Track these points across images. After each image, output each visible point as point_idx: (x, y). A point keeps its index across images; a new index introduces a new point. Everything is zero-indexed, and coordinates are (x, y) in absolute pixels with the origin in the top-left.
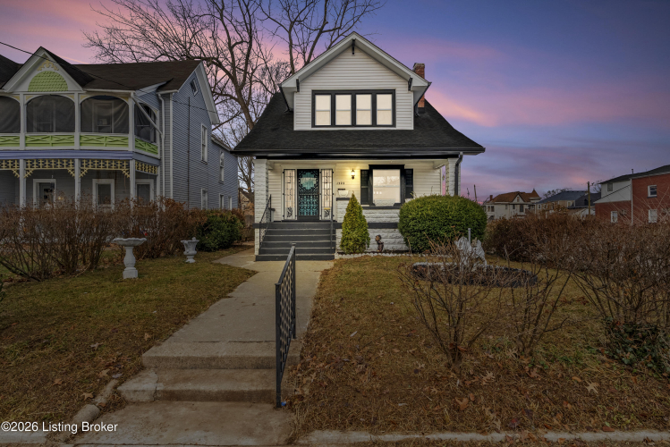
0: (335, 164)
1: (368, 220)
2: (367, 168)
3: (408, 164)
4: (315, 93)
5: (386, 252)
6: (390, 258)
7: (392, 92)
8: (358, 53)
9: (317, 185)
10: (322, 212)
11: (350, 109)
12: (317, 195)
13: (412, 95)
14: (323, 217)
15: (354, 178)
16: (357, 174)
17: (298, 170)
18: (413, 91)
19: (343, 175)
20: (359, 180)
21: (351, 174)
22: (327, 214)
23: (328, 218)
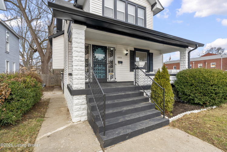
0: (117, 45)
3: (151, 50)
7: (144, 8)
9: (105, 57)
10: (109, 76)
11: (124, 12)
12: (105, 65)
13: (153, 13)
14: (109, 80)
15: (126, 54)
16: (128, 52)
17: (92, 45)
18: (153, 11)
19: (121, 52)
20: (129, 57)
21: (126, 52)
22: (112, 77)
23: (112, 80)
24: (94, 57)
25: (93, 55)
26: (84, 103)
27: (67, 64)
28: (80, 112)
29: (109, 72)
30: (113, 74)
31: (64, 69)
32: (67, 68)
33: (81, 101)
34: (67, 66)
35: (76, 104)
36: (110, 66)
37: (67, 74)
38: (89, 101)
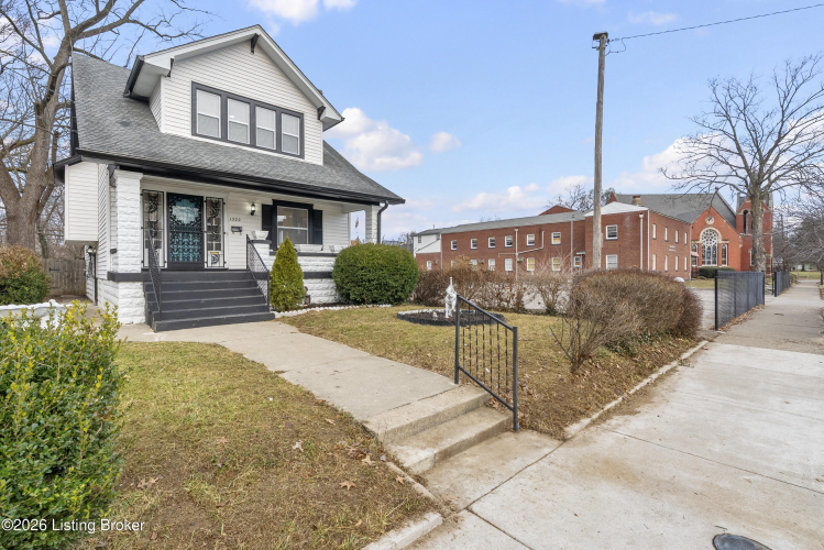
0: (228, 192)
1: (304, 269)
2: (271, 203)
3: (318, 204)
4: (196, 87)
5: (314, 306)
6: (336, 312)
7: (300, 116)
8: (258, 54)
9: (199, 219)
10: (208, 257)
11: (248, 124)
12: (199, 233)
13: (321, 125)
14: (210, 265)
15: (253, 213)
16: (258, 209)
17: (168, 194)
18: (323, 122)
19: (239, 209)
20: (260, 218)
21: (249, 208)
22: (216, 259)
23: (217, 265)
24: (171, 217)
25: (170, 213)
26: (138, 295)
27: (107, 230)
28: (132, 310)
29: (210, 248)
30: (220, 253)
31: (97, 242)
32: (107, 240)
33: (133, 291)
34: (107, 235)
35: (124, 296)
36: (212, 236)
37: (108, 250)
38: (147, 289)
